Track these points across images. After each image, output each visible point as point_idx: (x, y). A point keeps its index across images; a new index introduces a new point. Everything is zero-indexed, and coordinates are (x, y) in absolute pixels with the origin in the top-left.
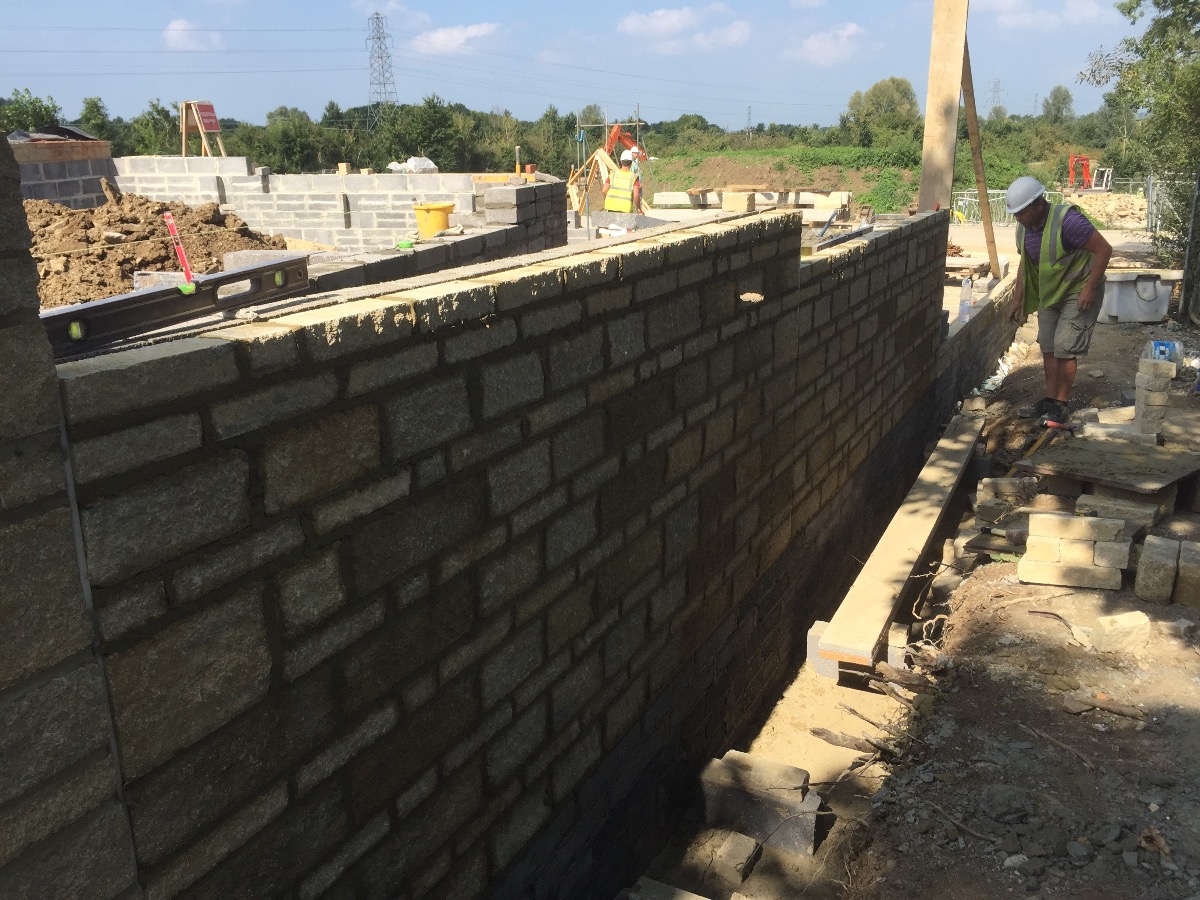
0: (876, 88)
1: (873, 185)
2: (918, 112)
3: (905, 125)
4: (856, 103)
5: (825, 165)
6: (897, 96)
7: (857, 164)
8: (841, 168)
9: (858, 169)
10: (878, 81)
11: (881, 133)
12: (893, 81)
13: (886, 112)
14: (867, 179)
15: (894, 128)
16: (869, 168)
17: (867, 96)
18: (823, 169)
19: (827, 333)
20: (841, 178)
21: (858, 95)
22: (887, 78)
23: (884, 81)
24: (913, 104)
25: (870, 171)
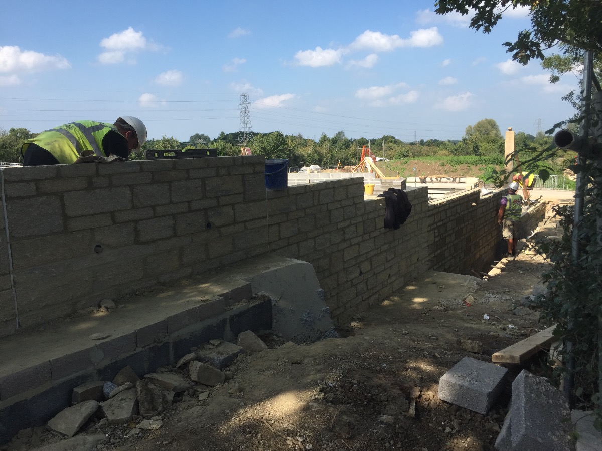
0: (479, 123)
1: (483, 172)
2: (500, 134)
3: (494, 141)
4: (469, 131)
5: (462, 164)
6: (489, 127)
7: (476, 163)
8: (468, 165)
9: (476, 165)
10: (480, 120)
11: (483, 146)
12: (486, 120)
13: (484, 135)
14: (480, 170)
15: (488, 143)
16: (481, 165)
17: (475, 127)
18: (461, 166)
19: (485, 214)
20: (469, 170)
21: (470, 127)
22: (484, 119)
23: (482, 121)
24: (498, 131)
25: (481, 166)
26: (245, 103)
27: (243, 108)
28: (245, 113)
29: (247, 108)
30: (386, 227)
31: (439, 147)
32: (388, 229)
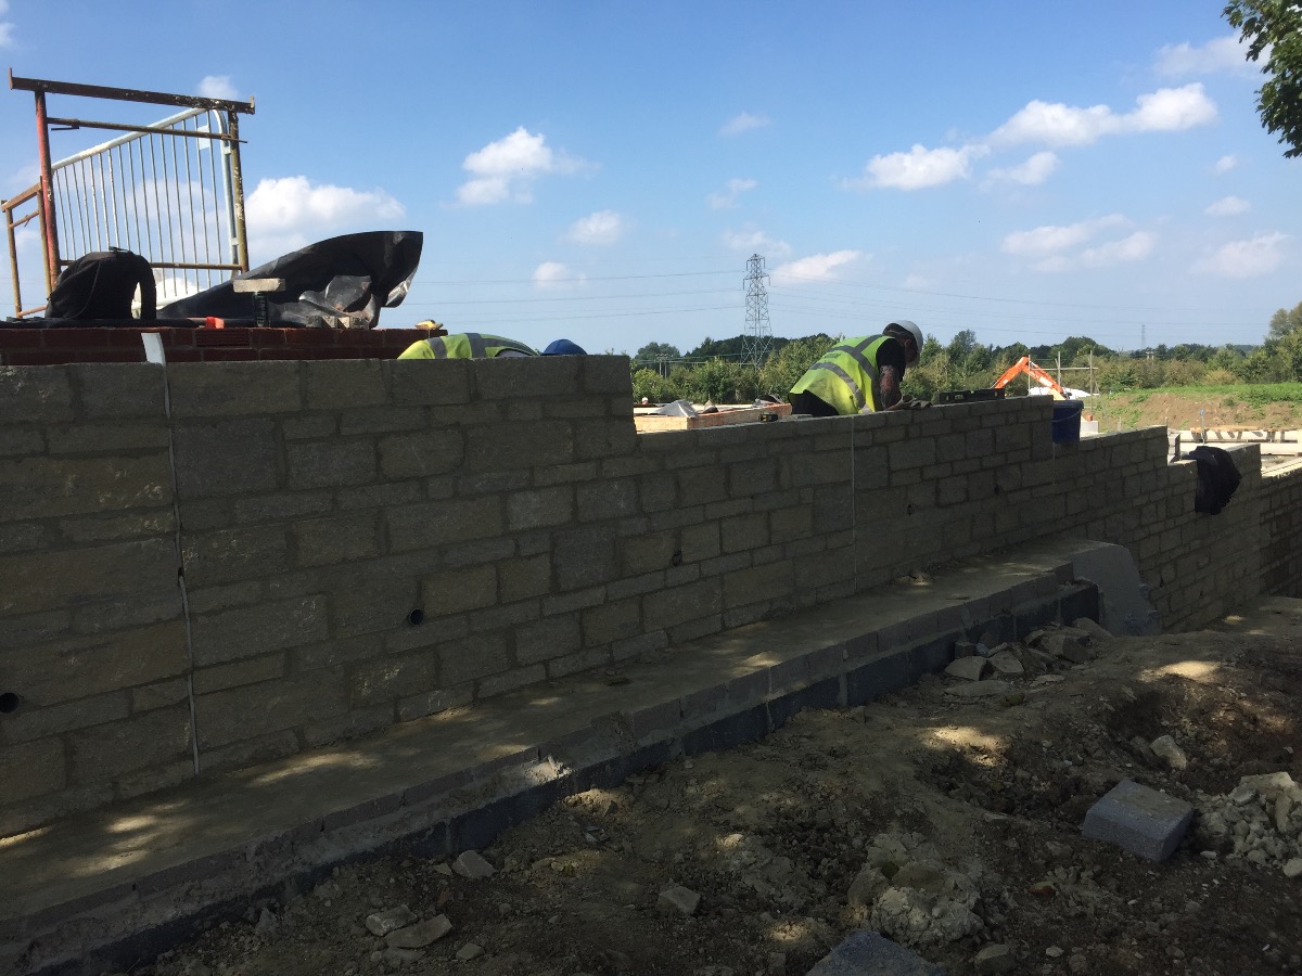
4: (1280, 324)
17: (1294, 314)
26: (757, 276)
27: (753, 286)
28: (757, 295)
29: (760, 286)
30: (1197, 510)
31: (1206, 361)
32: (1200, 514)
